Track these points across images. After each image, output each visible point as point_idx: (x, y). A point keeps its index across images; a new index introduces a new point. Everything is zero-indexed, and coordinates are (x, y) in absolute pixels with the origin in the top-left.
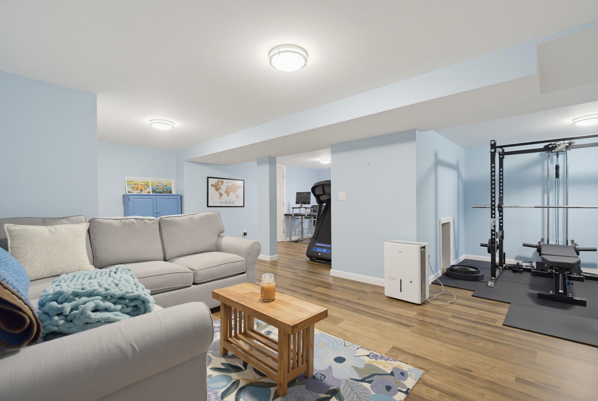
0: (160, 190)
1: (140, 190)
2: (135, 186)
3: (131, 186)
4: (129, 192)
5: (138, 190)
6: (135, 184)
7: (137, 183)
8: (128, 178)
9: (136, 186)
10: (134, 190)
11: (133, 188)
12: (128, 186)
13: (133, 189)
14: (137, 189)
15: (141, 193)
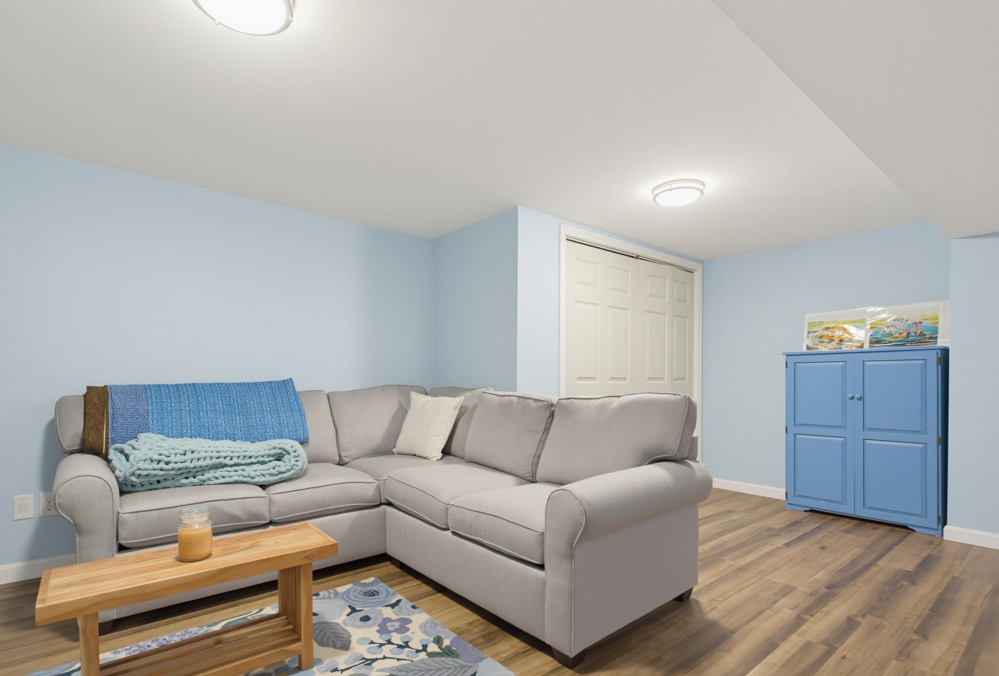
0: (897, 337)
1: (837, 341)
2: (826, 332)
3: (816, 334)
4: (808, 348)
5: (834, 343)
6: (827, 329)
7: (831, 326)
8: (809, 317)
9: (828, 333)
10: (823, 342)
11: (821, 337)
12: (811, 335)
13: (820, 342)
14: (831, 340)
15: (841, 348)
